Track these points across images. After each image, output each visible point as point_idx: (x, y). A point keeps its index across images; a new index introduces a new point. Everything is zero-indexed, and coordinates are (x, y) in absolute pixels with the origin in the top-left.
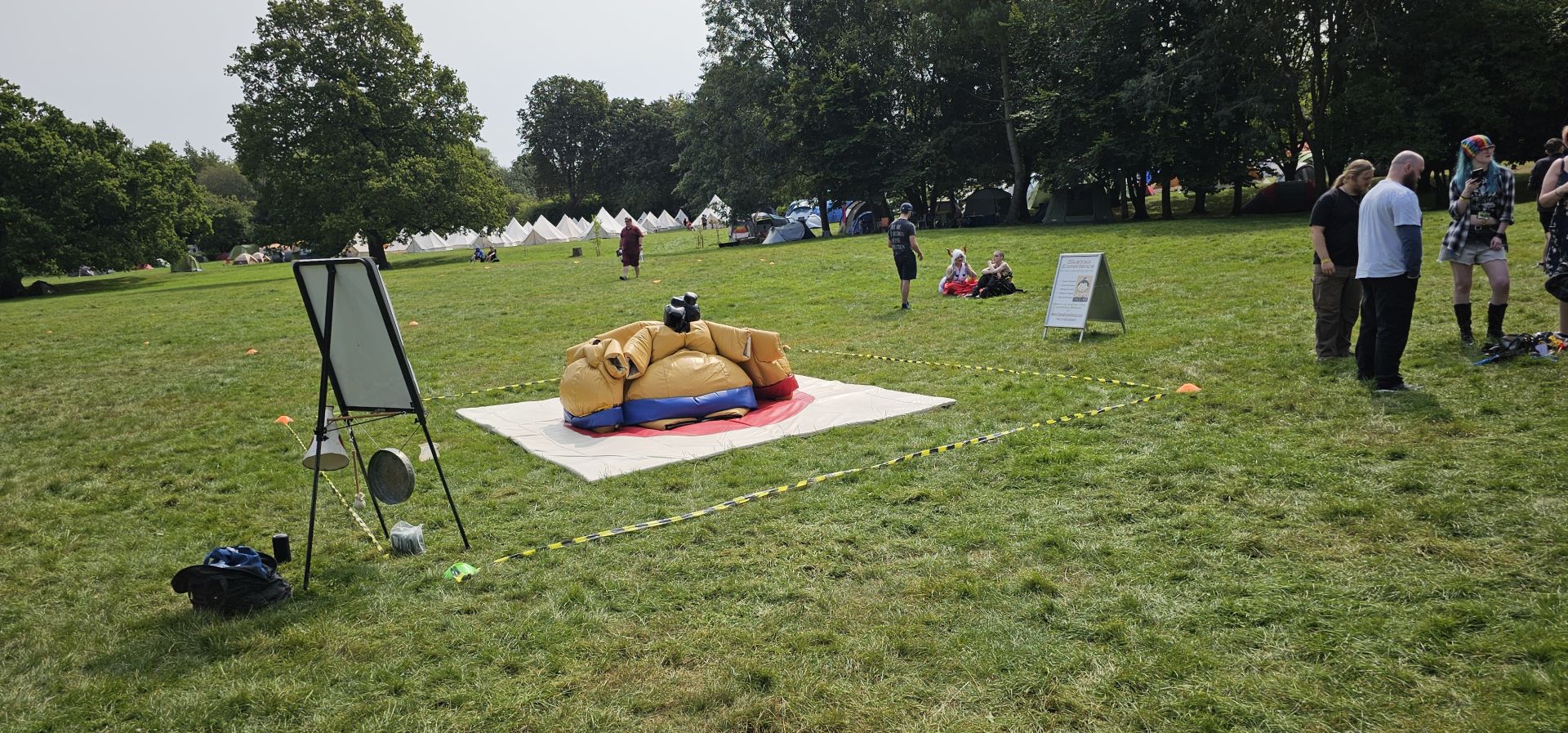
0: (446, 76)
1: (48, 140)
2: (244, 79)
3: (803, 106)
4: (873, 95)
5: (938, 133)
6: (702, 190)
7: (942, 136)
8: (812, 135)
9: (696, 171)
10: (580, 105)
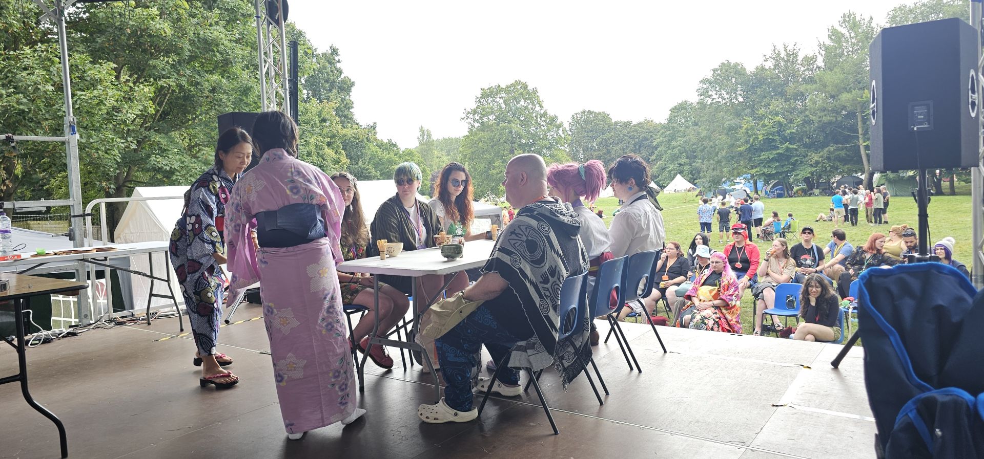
2: (467, 123)
3: (750, 136)
4: (788, 131)
5: (822, 149)
6: (669, 171)
7: (825, 151)
8: (754, 150)
9: (664, 161)
10: (598, 125)
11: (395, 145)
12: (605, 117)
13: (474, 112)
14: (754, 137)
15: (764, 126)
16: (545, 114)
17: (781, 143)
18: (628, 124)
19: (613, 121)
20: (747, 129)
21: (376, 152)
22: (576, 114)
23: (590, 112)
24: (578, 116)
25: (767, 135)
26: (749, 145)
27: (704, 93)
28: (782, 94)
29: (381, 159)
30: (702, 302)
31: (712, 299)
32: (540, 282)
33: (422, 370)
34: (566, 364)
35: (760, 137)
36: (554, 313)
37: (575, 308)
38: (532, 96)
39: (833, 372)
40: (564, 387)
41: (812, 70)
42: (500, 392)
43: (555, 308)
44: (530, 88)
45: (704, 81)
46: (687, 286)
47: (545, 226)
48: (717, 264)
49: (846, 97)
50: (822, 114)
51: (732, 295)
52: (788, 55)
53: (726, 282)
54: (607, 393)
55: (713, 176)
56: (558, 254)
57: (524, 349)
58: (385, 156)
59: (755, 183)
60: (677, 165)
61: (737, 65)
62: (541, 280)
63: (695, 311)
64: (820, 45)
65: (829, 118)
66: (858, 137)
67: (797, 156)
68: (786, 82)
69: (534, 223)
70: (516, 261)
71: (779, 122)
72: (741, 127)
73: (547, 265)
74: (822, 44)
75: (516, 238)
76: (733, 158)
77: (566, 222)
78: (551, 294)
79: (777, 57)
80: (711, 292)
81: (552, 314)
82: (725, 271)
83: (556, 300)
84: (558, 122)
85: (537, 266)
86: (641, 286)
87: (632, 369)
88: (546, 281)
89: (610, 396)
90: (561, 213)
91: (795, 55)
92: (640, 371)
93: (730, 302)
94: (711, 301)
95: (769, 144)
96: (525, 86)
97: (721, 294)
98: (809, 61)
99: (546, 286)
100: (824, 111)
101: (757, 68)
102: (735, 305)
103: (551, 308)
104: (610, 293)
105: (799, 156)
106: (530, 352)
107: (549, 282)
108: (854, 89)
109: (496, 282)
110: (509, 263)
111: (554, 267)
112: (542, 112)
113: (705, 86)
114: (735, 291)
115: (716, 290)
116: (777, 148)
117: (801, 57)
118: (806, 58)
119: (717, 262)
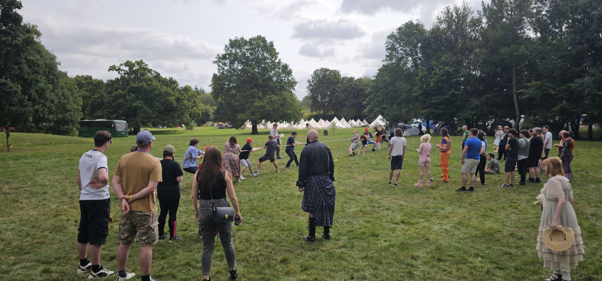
0: (286, 67)
1: (155, 83)
2: (218, 65)
5: (482, 96)
8: (427, 94)
14: (427, 83)
17: (450, 90)
18: (352, 79)
19: (342, 77)
20: (422, 77)
23: (326, 70)
24: (318, 72)
25: (437, 83)
26: (423, 91)
38: (270, 49)
41: (477, 31)
45: (391, 37)
49: (505, 50)
52: (458, 17)
60: (379, 109)
61: (418, 25)
66: (512, 87)
67: (461, 101)
68: (456, 40)
71: (448, 71)
84: (288, 70)
91: (465, 16)
95: (439, 90)
98: (476, 22)
101: (433, 29)
112: (277, 61)
113: (391, 41)
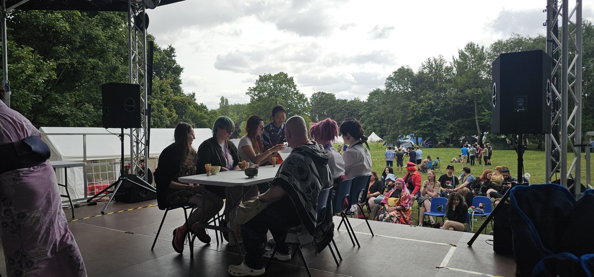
2: (250, 96)
3: (414, 112)
4: (436, 110)
5: (455, 121)
6: (367, 130)
7: (456, 122)
8: (417, 119)
9: (365, 124)
10: (327, 101)
11: (205, 107)
12: (332, 96)
13: (255, 89)
14: (417, 112)
15: (423, 106)
16: (297, 93)
17: (433, 117)
18: (345, 101)
19: (336, 99)
20: (413, 108)
21: (194, 111)
22: (315, 94)
23: (323, 93)
24: (316, 95)
25: (424, 112)
26: (414, 117)
27: (389, 85)
28: (433, 88)
29: (196, 115)
30: (390, 208)
31: (396, 206)
32: (306, 192)
33: (228, 244)
34: (318, 241)
35: (420, 112)
36: (314, 210)
37: (325, 208)
38: (290, 82)
39: (468, 248)
40: (316, 255)
41: (450, 76)
42: (277, 258)
43: (314, 208)
44: (289, 77)
45: (390, 78)
46: (381, 198)
47: (309, 159)
48: (399, 185)
49: (468, 91)
50: (455, 100)
51: (407, 203)
52: (437, 66)
53: (404, 196)
54: (341, 259)
55: (393, 134)
56: (316, 176)
57: (295, 232)
58: (199, 113)
59: (417, 139)
60: (372, 127)
61: (408, 70)
62: (307, 191)
63: (386, 212)
64: (454, 61)
65: (459, 103)
66: (475, 115)
67: (440, 124)
68: (436, 81)
69: (302, 157)
70: (291, 180)
71: (431, 104)
72: (410, 106)
73: (310, 182)
74: (456, 60)
75: (292, 166)
76: (405, 124)
77: (321, 156)
78: (312, 199)
79: (430, 66)
80: (395, 201)
81: (312, 211)
82: (404, 189)
83: (316, 203)
84: (304, 98)
85: (304, 183)
86: (360, 196)
87: (354, 245)
88: (309, 191)
89: (343, 261)
90: (318, 151)
91: (441, 66)
92: (359, 247)
93: (406, 208)
94: (395, 206)
95: (425, 117)
96: (286, 76)
97: (401, 203)
98: (448, 70)
99: (309, 194)
100: (456, 99)
101: (419, 72)
102: (409, 209)
103: (312, 208)
104: (344, 200)
105: (442, 124)
106: (298, 234)
107: (311, 192)
108: (473, 88)
109: (279, 192)
110: (287, 181)
111: (314, 183)
112: (295, 92)
113: (389, 81)
114: (409, 201)
115: (398, 200)
116: (429, 120)
117: (444, 67)
118: (447, 68)
119: (399, 184)
